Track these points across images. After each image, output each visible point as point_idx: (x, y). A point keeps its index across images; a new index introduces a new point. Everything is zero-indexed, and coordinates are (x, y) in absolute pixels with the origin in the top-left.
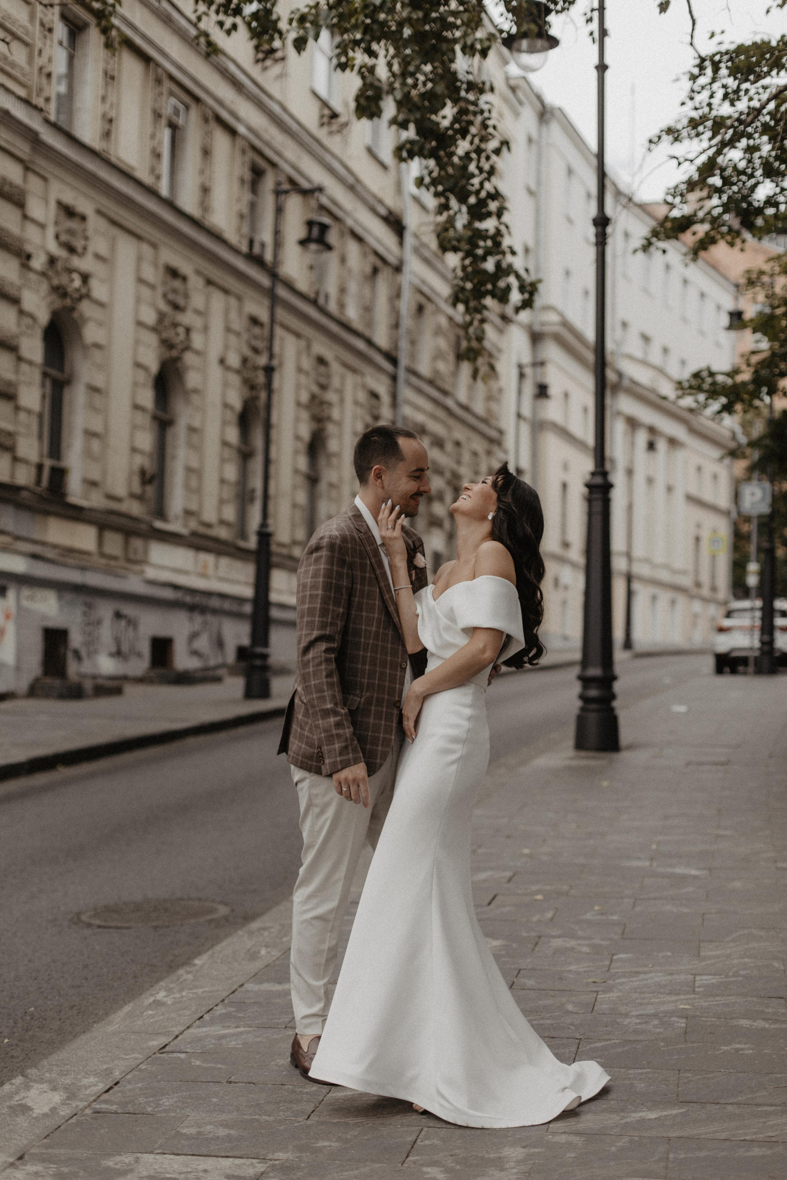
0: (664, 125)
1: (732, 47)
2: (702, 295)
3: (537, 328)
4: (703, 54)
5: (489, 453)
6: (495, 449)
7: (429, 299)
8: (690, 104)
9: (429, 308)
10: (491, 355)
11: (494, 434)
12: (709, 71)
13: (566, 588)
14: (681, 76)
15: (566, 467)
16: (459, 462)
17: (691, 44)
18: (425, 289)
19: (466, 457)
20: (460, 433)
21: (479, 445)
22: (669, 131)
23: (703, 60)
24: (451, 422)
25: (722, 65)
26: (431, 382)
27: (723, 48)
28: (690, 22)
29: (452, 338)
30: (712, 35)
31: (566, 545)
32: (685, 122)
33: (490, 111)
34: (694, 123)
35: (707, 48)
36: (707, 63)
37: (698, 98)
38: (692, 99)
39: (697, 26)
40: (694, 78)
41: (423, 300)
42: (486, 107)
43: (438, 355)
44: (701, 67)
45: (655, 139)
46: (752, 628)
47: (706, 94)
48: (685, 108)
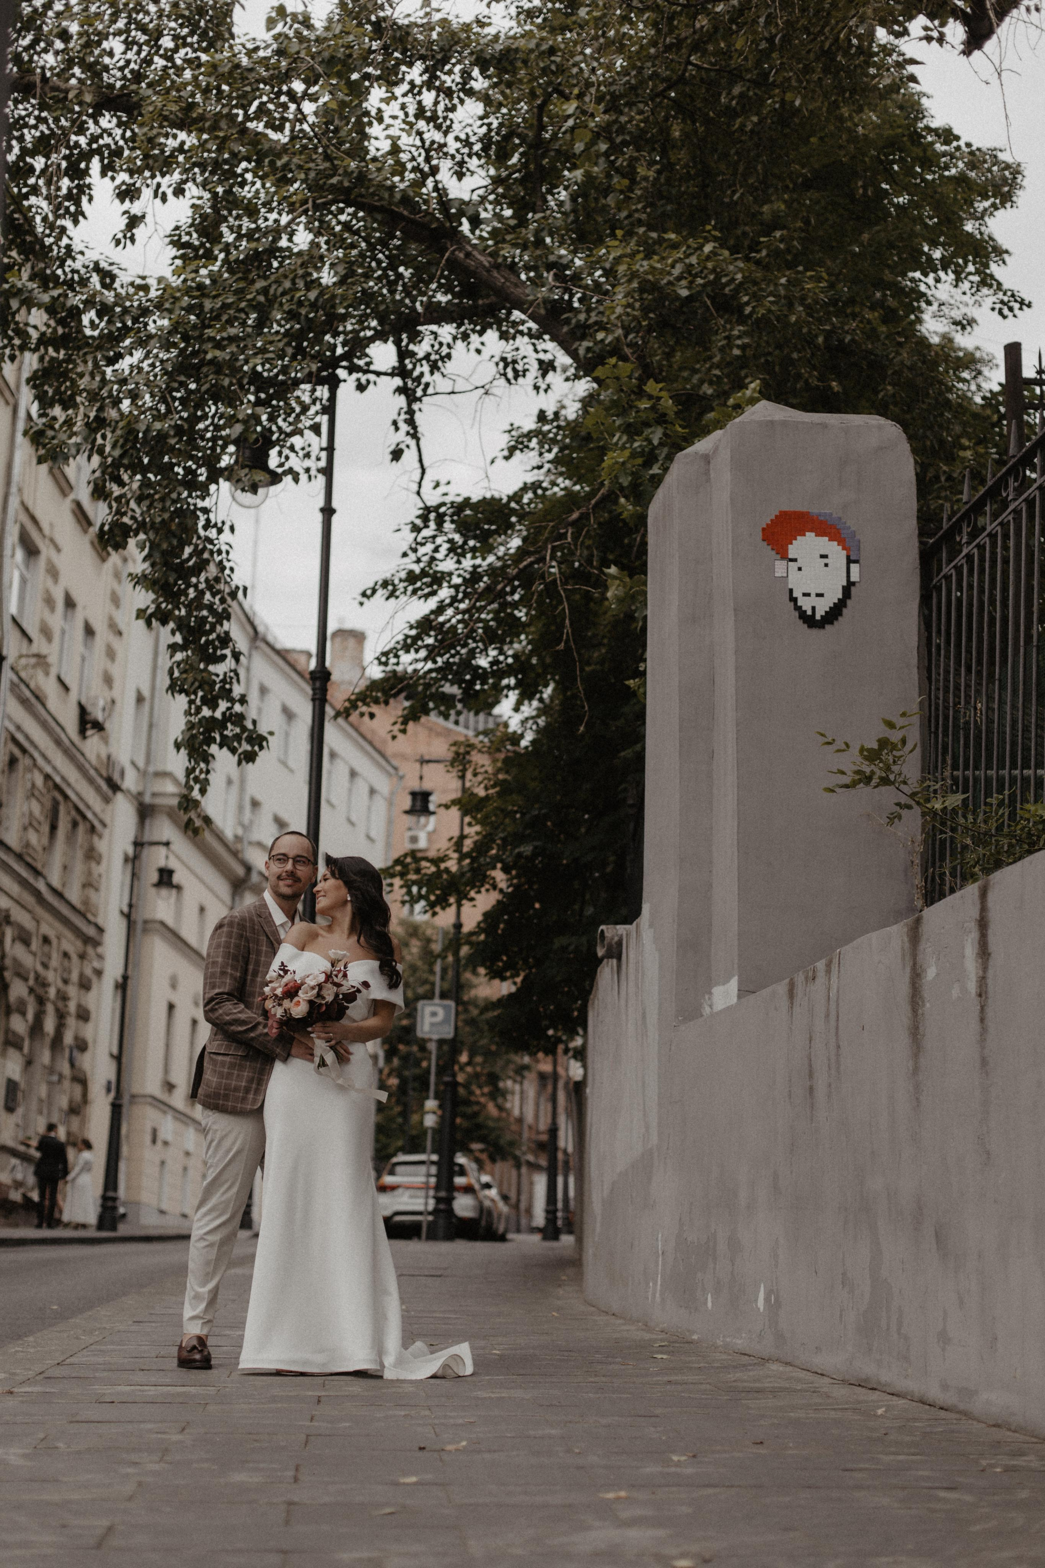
0: (380, 577)
1: (459, 499)
2: (353, 774)
3: (147, 799)
4: (429, 504)
5: (82, 956)
6: (90, 950)
7: (24, 751)
8: (412, 557)
9: (24, 762)
10: (93, 829)
11: (91, 931)
12: (432, 525)
13: (166, 1143)
14: (403, 527)
15: (174, 984)
16: (45, 966)
17: (418, 493)
18: (20, 737)
19: (55, 960)
20: (49, 927)
21: (71, 944)
22: (385, 584)
23: (427, 509)
24: (39, 911)
25: (447, 518)
26: (19, 857)
27: (448, 499)
28: (419, 471)
29: (48, 804)
30: (437, 485)
31: (170, 1087)
32: (403, 575)
33: (228, 553)
34: (411, 577)
35: (432, 498)
36: (432, 516)
37: (422, 550)
38: (415, 550)
39: (426, 477)
40: (416, 529)
41: (17, 752)
42: (224, 548)
43: (30, 824)
44: (425, 518)
45: (369, 592)
46: (426, 1186)
47: (429, 547)
48: (406, 560)
